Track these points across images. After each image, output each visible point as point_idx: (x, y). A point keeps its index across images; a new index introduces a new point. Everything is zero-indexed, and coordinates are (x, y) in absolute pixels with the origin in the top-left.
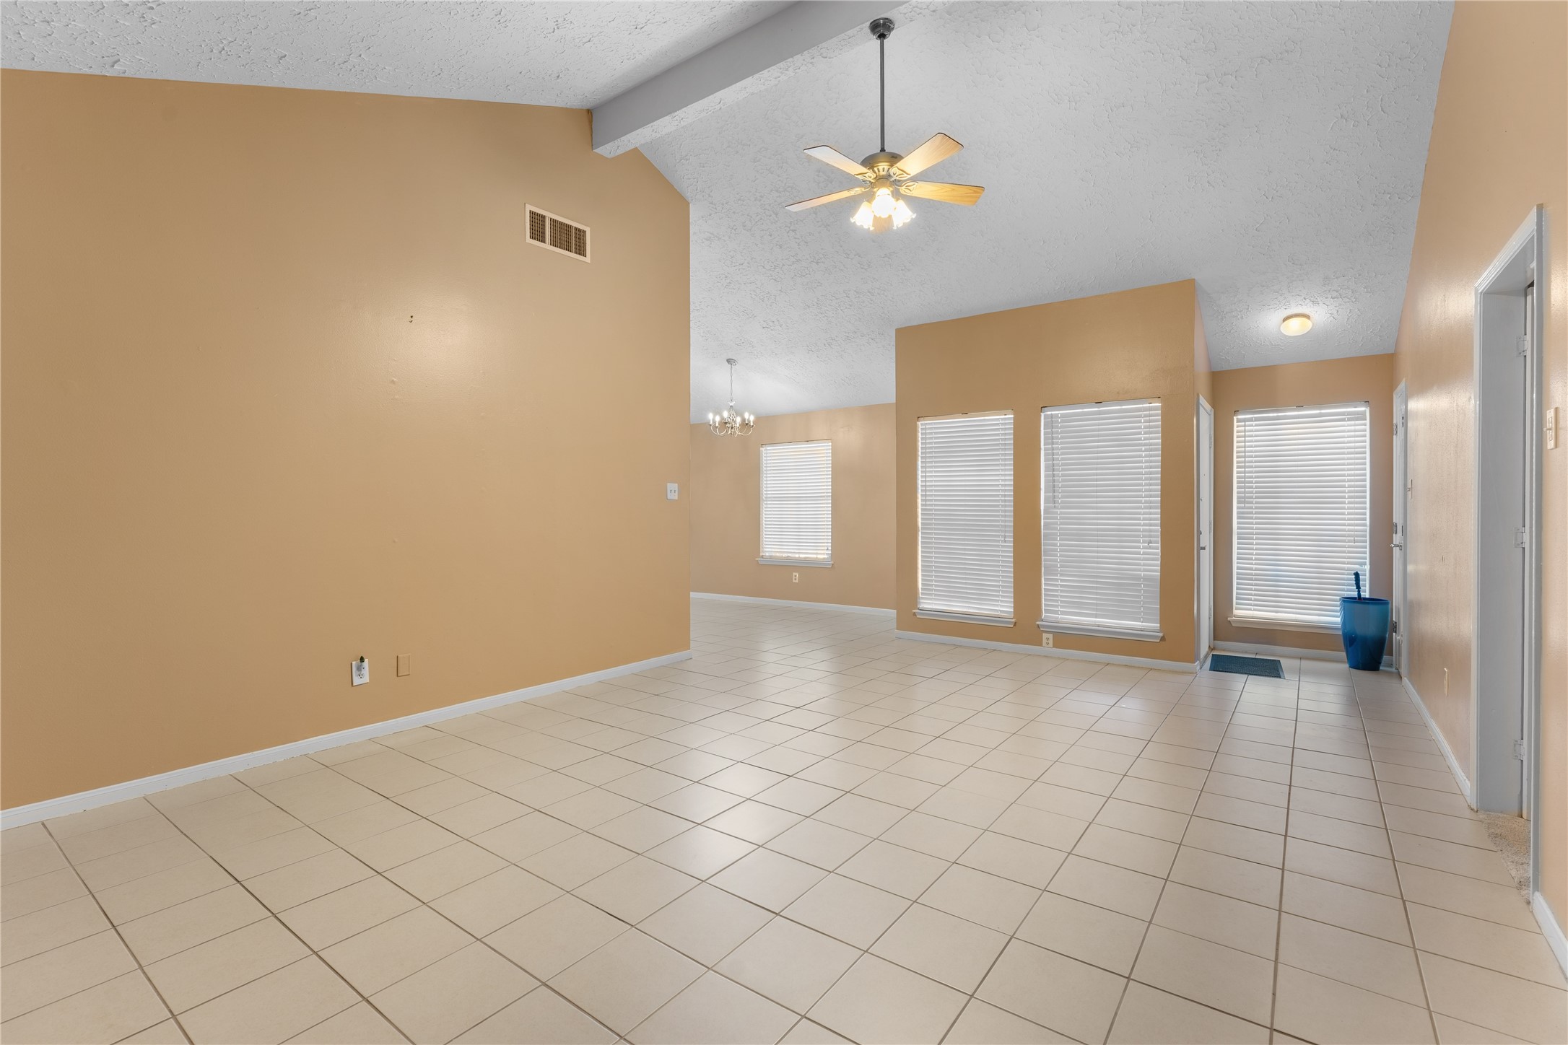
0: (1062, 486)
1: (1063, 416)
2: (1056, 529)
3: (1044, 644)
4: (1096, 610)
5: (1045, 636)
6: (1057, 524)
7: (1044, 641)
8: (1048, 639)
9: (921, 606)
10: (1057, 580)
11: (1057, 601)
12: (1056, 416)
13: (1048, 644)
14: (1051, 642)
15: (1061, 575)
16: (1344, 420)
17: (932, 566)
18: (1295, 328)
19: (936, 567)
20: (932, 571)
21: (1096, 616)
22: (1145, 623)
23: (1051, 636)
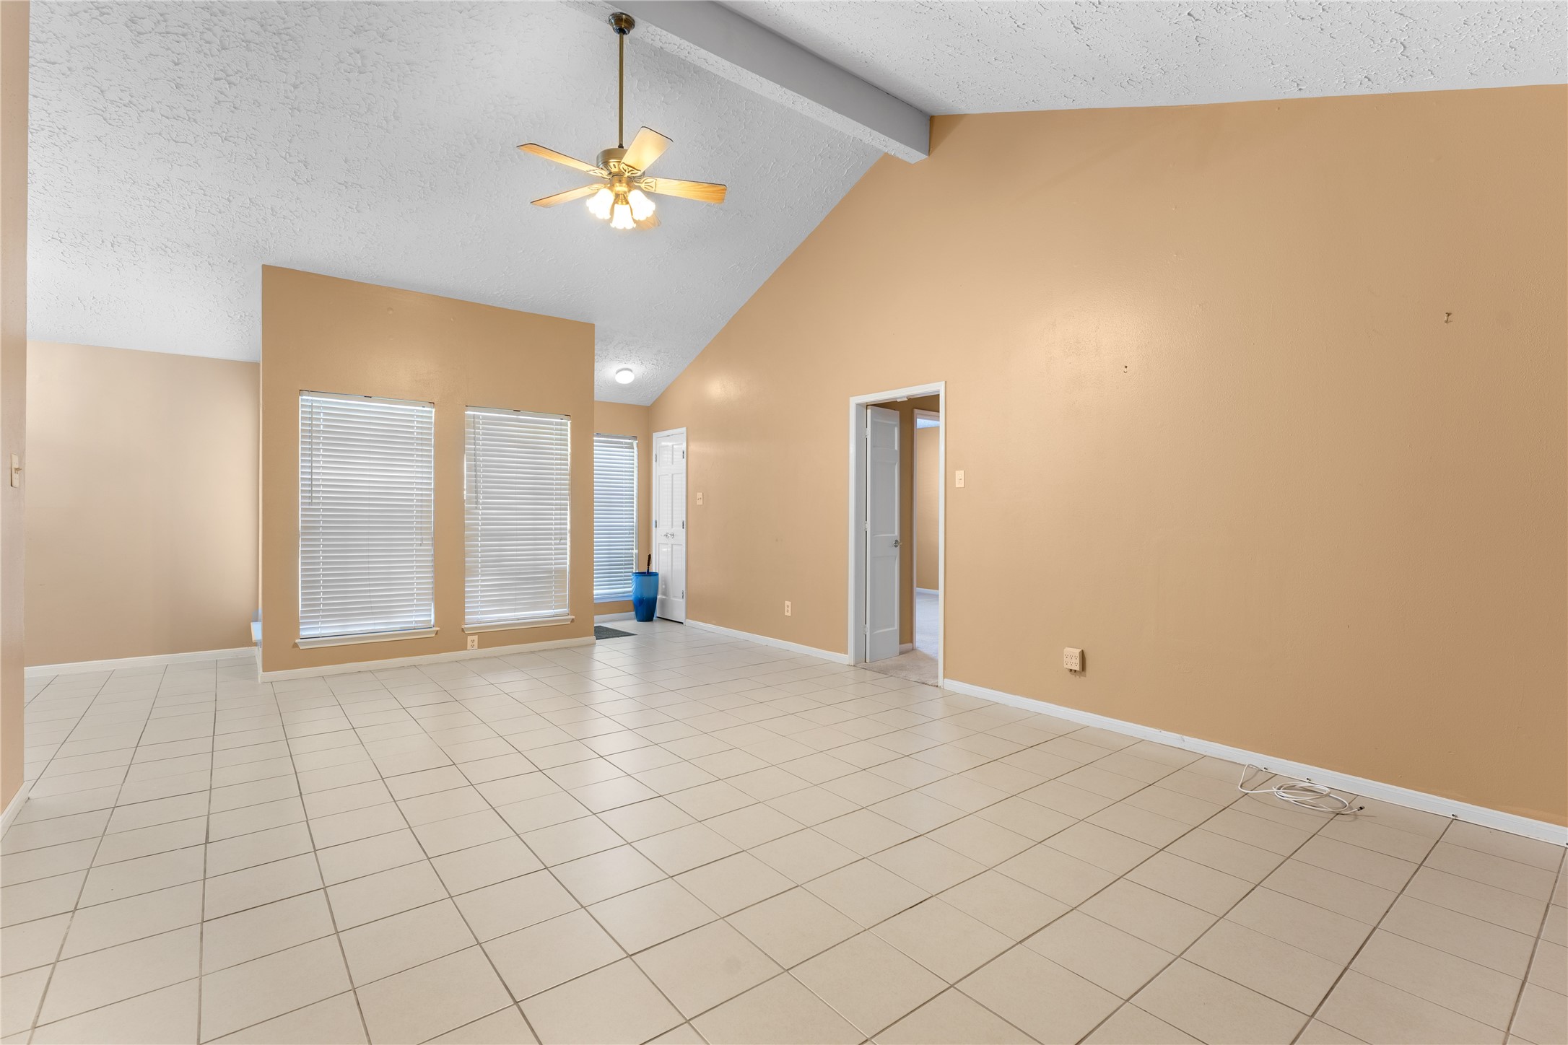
0: (484, 487)
1: (484, 418)
2: (477, 530)
3: (469, 647)
4: (515, 604)
5: (470, 638)
6: (478, 524)
7: (469, 643)
8: (473, 641)
9: (303, 633)
10: (478, 581)
11: (477, 602)
12: (478, 417)
13: (473, 646)
14: (476, 643)
15: (483, 575)
16: (622, 447)
17: (319, 581)
18: (625, 378)
19: (324, 581)
20: (319, 587)
21: (515, 610)
22: (554, 610)
23: (476, 638)
